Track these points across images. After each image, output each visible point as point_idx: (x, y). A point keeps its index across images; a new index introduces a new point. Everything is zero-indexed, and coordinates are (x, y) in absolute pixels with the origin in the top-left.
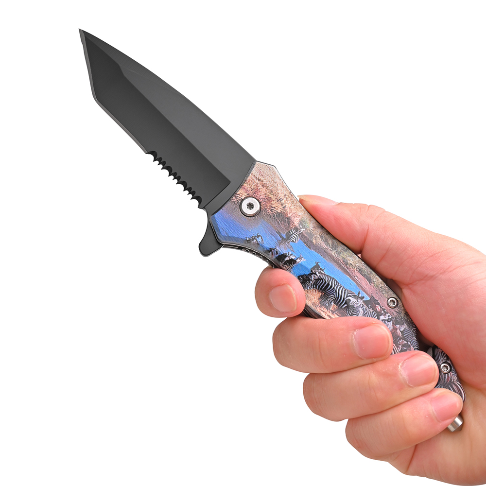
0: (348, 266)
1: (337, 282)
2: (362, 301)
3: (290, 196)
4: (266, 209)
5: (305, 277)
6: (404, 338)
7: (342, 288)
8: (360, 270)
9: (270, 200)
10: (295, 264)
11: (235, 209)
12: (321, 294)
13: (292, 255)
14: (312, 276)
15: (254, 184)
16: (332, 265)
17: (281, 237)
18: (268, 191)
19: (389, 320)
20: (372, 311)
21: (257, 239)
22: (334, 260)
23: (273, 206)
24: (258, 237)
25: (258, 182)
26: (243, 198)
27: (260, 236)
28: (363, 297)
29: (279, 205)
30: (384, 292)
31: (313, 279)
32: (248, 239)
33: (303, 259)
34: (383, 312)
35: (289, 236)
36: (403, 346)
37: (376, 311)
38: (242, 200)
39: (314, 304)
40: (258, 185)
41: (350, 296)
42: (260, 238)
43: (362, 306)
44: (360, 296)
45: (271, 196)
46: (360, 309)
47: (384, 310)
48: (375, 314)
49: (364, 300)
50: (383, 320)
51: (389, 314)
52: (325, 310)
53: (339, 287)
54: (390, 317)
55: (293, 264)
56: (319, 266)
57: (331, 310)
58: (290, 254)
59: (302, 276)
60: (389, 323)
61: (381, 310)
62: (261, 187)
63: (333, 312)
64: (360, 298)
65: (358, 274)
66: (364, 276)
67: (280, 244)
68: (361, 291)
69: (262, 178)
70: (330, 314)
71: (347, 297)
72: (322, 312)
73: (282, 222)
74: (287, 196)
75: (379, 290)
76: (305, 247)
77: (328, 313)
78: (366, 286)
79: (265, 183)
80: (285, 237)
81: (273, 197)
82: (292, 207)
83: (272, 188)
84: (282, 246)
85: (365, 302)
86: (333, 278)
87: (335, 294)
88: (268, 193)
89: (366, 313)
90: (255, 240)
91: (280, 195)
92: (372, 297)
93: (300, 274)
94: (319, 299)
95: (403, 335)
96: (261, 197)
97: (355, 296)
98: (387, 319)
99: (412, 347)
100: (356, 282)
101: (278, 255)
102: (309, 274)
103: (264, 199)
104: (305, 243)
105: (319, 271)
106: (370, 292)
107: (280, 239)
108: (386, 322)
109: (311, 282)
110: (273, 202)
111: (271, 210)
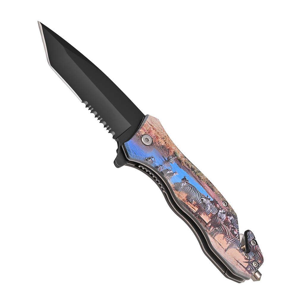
0: (201, 180)
1: (196, 189)
2: (209, 201)
3: (168, 137)
4: (156, 142)
5: (178, 184)
6: (232, 224)
7: (198, 192)
8: (207, 183)
9: (157, 137)
10: (173, 176)
11: (139, 140)
12: (187, 195)
13: (171, 170)
14: (182, 184)
15: (148, 127)
16: (193, 178)
17: (165, 159)
18: (156, 132)
19: (224, 213)
20: (215, 207)
21: (152, 159)
22: (193, 176)
23: (160, 141)
24: (152, 157)
25: (151, 127)
26: (143, 134)
27: (153, 157)
28: (210, 199)
29: (163, 141)
30: (220, 197)
31: (182, 186)
32: (147, 158)
33: (177, 173)
34: (220, 208)
35: (169, 160)
36: (232, 228)
37: (217, 207)
38: (142, 136)
39: (183, 200)
40: (151, 128)
41: (203, 197)
42: (153, 158)
43: (209, 204)
44: (208, 198)
45: (158, 135)
46: (209, 205)
47: (221, 207)
48: (216, 209)
49: (210, 200)
50: (221, 213)
51: (223, 210)
52: (190, 204)
53: (197, 191)
54: (224, 212)
55: (172, 176)
56: (186, 179)
57: (193, 204)
58: (170, 170)
59: (177, 183)
60: (224, 215)
61: (219, 207)
62: (152, 129)
63: (194, 206)
64: (208, 199)
65: (206, 186)
66: (210, 187)
67: (164, 163)
68: (209, 195)
69: (153, 125)
70: (193, 206)
71: (202, 197)
72: (188, 205)
73: (165, 151)
74: (166, 137)
75: (218, 196)
76: (178, 167)
77: (192, 206)
78: (211, 193)
79: (155, 127)
80: (167, 160)
81: (159, 136)
82: (169, 144)
83: (158, 131)
84: (166, 164)
85: (211, 201)
86: (194, 186)
87: (195, 195)
88: (156, 134)
89: (212, 208)
90: (151, 159)
91: (162, 136)
92: (214, 199)
93: (175, 182)
94: (186, 197)
95: (231, 222)
96: (153, 135)
97: (205, 198)
98: (223, 212)
99: (236, 229)
100: (206, 190)
101: (163, 170)
102: (180, 183)
103: (154, 136)
104: (178, 164)
105: (186, 181)
106: (213, 196)
107: (164, 160)
108: (222, 214)
109: (181, 187)
110: (159, 139)
111: (159, 143)
